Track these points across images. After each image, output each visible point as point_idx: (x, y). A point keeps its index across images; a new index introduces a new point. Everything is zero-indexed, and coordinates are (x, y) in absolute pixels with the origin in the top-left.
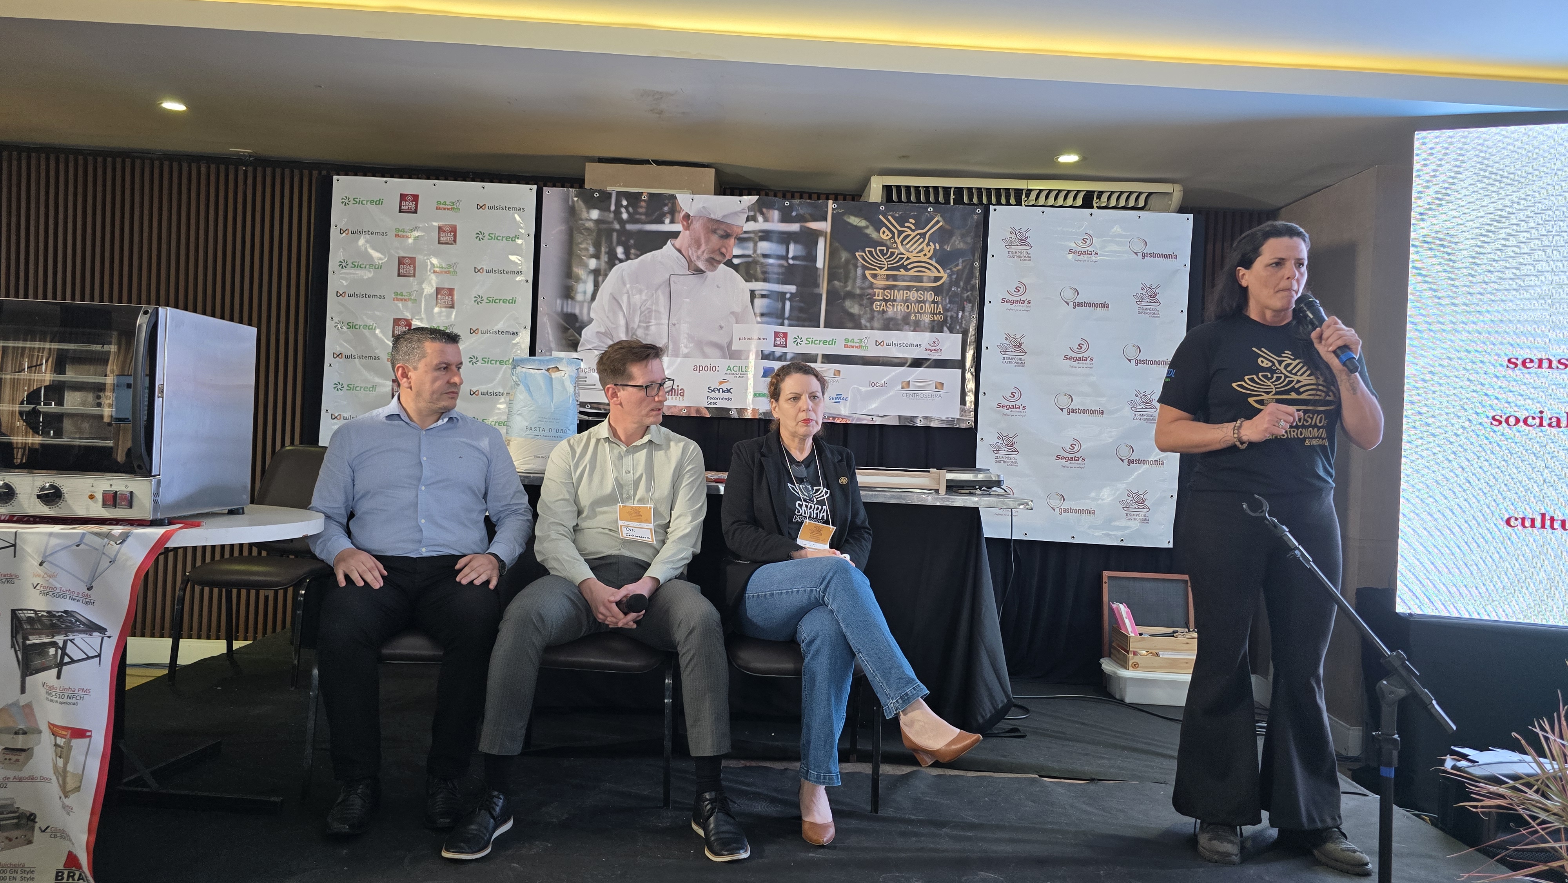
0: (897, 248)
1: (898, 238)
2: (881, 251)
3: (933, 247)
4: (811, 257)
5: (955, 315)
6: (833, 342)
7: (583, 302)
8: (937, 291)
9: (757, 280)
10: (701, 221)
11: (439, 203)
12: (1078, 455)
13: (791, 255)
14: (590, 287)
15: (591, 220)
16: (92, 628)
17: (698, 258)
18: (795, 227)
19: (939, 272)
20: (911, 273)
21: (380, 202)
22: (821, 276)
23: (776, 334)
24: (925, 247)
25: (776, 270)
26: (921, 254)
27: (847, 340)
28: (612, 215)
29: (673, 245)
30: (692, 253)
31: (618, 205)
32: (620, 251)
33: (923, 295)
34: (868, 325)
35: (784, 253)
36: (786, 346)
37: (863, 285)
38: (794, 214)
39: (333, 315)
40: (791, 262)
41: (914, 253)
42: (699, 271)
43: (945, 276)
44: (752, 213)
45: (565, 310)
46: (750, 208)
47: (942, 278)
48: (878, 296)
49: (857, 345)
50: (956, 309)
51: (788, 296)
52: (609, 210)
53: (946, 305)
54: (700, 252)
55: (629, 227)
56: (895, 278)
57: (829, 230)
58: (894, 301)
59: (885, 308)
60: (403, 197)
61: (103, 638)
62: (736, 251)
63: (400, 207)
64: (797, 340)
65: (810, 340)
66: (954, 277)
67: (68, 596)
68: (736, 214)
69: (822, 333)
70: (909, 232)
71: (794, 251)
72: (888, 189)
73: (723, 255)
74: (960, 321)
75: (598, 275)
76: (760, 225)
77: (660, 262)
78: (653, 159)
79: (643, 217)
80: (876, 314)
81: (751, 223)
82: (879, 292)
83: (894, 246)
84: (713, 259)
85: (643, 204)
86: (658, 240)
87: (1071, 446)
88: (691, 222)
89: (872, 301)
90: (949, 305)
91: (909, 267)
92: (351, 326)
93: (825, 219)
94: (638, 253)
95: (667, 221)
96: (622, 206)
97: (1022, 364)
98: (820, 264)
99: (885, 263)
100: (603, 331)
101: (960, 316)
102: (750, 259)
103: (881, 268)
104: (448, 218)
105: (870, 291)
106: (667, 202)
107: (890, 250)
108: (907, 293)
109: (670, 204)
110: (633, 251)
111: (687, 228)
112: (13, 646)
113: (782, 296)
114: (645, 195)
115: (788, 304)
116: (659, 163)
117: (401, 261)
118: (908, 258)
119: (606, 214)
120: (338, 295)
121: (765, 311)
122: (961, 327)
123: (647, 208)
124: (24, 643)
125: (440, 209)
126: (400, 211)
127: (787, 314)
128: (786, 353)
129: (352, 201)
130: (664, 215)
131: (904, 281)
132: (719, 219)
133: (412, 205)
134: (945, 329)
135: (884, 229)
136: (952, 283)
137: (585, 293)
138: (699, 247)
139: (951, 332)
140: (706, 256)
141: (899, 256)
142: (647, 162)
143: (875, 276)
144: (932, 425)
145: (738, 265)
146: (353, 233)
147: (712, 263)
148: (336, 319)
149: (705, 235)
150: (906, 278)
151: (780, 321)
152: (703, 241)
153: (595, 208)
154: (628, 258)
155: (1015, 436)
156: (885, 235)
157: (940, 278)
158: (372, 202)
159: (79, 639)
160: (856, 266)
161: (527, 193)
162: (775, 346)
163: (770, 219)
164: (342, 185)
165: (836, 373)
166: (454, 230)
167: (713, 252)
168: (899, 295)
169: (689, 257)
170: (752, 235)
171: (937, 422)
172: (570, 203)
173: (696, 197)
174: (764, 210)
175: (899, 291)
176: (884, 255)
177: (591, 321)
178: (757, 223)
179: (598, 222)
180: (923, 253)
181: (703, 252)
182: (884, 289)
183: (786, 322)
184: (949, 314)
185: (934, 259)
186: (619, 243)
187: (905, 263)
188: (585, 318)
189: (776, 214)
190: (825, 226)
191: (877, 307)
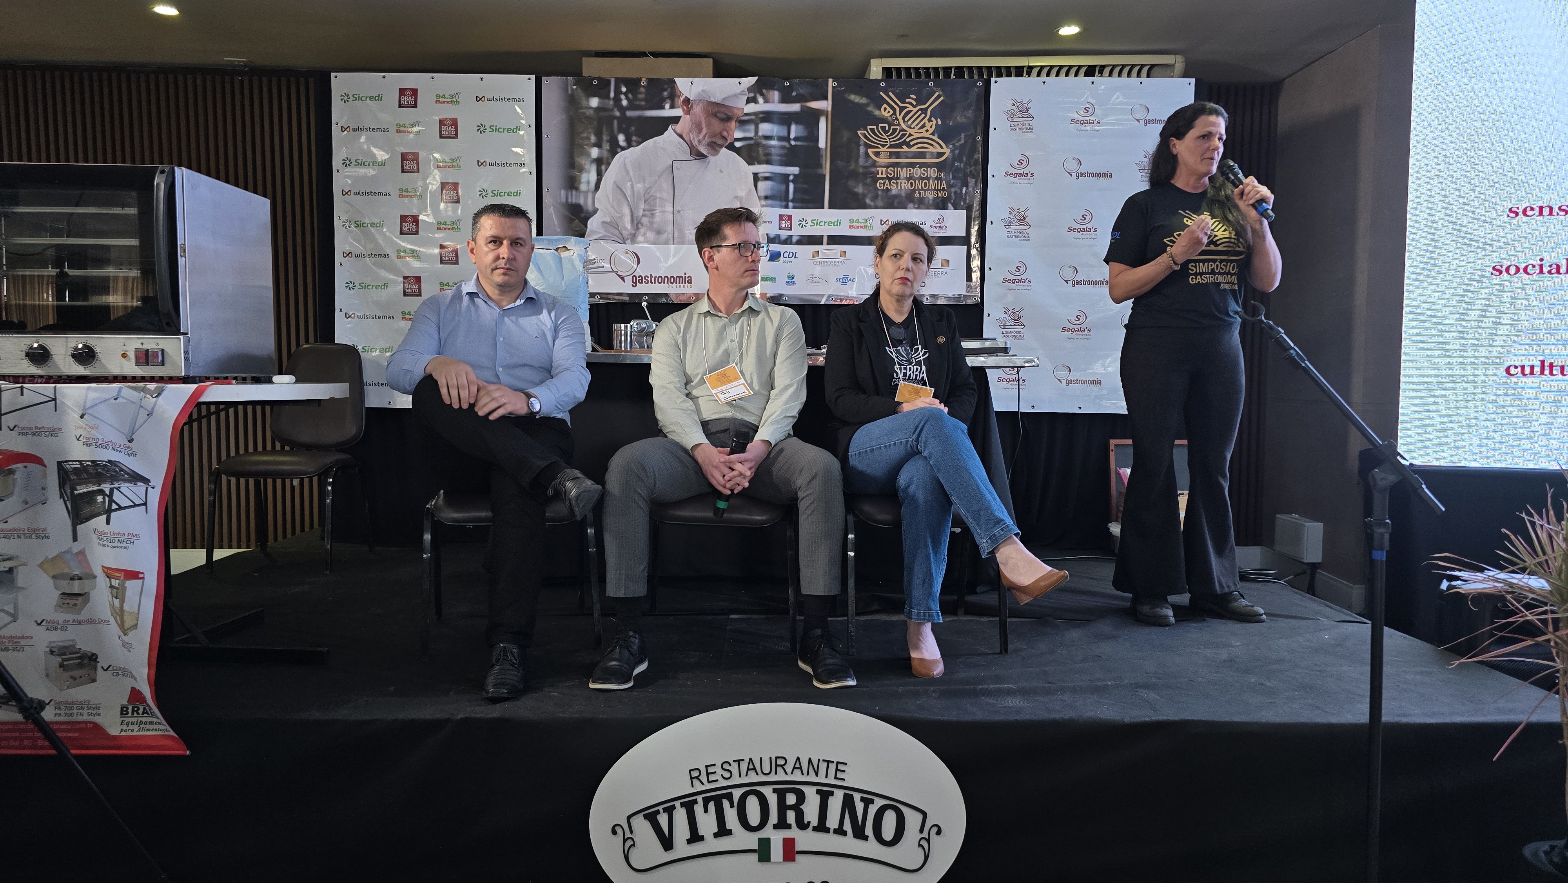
0: (899, 125)
1: (900, 115)
2: (883, 128)
3: (935, 122)
4: (813, 137)
5: (959, 191)
6: (838, 223)
7: (587, 192)
8: (940, 167)
9: (760, 163)
10: (701, 105)
11: (438, 96)
12: (1083, 326)
13: (792, 136)
14: (593, 176)
15: (591, 108)
16: (136, 478)
17: (700, 142)
18: (796, 107)
19: (942, 148)
20: (914, 149)
21: (379, 98)
22: (824, 157)
23: (781, 217)
24: (927, 122)
25: (778, 151)
26: (923, 130)
27: (852, 221)
28: (612, 103)
29: (674, 130)
30: (694, 139)
31: (618, 92)
32: (621, 138)
33: (927, 171)
34: (872, 204)
35: (786, 134)
36: (791, 229)
37: (866, 164)
38: (794, 94)
39: (340, 215)
40: (793, 143)
41: (916, 130)
42: (701, 156)
43: (947, 151)
44: (752, 95)
45: (570, 200)
46: (750, 90)
47: (944, 153)
48: (882, 174)
49: (862, 225)
50: (959, 184)
51: (791, 178)
52: (608, 97)
53: (950, 181)
54: (701, 137)
55: (629, 114)
56: (898, 155)
57: (830, 109)
58: (898, 178)
59: (888, 186)
60: (402, 92)
61: (147, 488)
62: (738, 134)
63: (400, 102)
64: (803, 223)
65: (815, 222)
66: (957, 152)
67: (111, 447)
68: (736, 96)
69: (827, 214)
70: (910, 108)
71: (796, 132)
72: (887, 71)
73: (725, 138)
74: (964, 197)
75: (601, 164)
76: (761, 106)
77: (662, 148)
78: (651, 50)
79: (643, 103)
80: (880, 193)
81: (752, 105)
82: (882, 171)
83: (896, 122)
84: (715, 143)
85: (642, 90)
86: (660, 126)
87: (1077, 317)
88: (692, 107)
89: (875, 180)
90: (952, 181)
91: (912, 143)
92: (359, 225)
93: (826, 98)
94: (640, 140)
95: (667, 106)
96: (621, 92)
97: (1027, 238)
98: (822, 144)
99: (888, 140)
100: (609, 220)
101: (964, 192)
102: (752, 142)
103: (883, 146)
104: (448, 112)
105: (873, 170)
106: (666, 86)
107: (892, 127)
108: (910, 170)
109: (669, 90)
110: (634, 138)
111: (688, 112)
112: (62, 496)
113: (785, 178)
114: (644, 80)
115: (791, 186)
116: (656, 55)
117: (404, 157)
118: (910, 135)
119: (606, 101)
120: (344, 193)
121: (769, 193)
122: (965, 203)
123: (646, 93)
124: (72, 493)
125: (439, 102)
126: (400, 106)
127: (791, 196)
128: (791, 236)
129: (352, 98)
130: (664, 100)
131: (907, 158)
132: (719, 102)
133: (411, 100)
134: (950, 205)
135: (885, 106)
136: (955, 159)
137: (588, 182)
138: (700, 131)
139: (955, 208)
140: (707, 140)
141: (902, 133)
142: (643, 54)
143: (877, 154)
144: (939, 302)
145: (740, 148)
146: (354, 130)
147: (714, 147)
148: (343, 218)
149: (705, 118)
150: (909, 155)
151: (784, 203)
152: (704, 126)
153: (594, 96)
154: (630, 145)
155: (1021, 310)
156: (885, 112)
157: (943, 154)
158: (371, 98)
159: (125, 487)
160: (859, 145)
161: (525, 83)
162: (780, 229)
163: (771, 101)
164: (340, 82)
165: (842, 255)
166: (454, 123)
167: (714, 135)
168: (903, 173)
169: (691, 142)
170: (753, 117)
171: (943, 299)
172: (570, 92)
173: (696, 80)
174: (764, 91)
175: (902, 168)
176: (886, 132)
177: (595, 211)
178: (757, 105)
179: (597, 109)
180: (925, 129)
181: (705, 136)
182: (887, 167)
183: (791, 204)
184: (953, 190)
185: (936, 135)
186: (620, 131)
187: (907, 140)
188: (590, 208)
189: (776, 95)
190: (825, 105)
191: (880, 185)
